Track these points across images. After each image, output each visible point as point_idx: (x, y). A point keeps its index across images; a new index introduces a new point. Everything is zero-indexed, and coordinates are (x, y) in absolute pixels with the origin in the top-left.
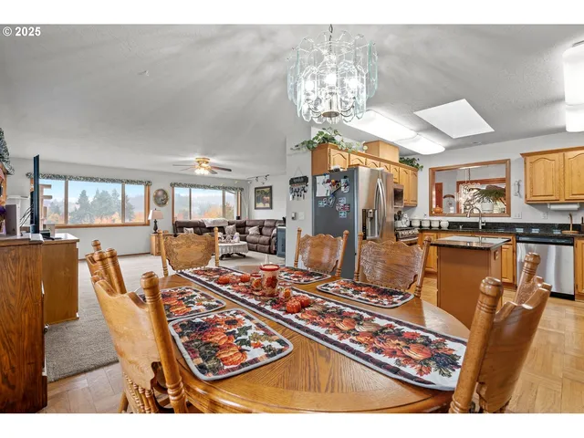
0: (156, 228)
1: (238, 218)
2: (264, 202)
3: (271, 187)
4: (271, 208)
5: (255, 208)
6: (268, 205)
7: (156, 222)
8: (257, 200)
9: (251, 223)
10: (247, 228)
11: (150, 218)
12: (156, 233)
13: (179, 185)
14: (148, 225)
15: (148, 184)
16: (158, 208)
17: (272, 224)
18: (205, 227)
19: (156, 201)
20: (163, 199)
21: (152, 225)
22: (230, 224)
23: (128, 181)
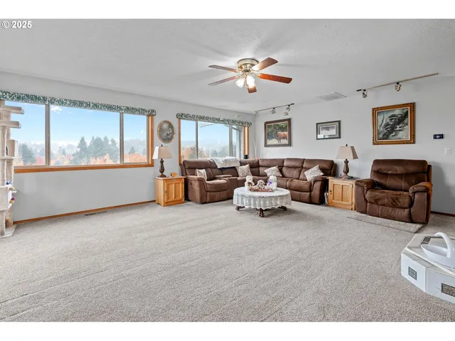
0: (162, 170)
1: (246, 157)
2: (279, 138)
3: (289, 120)
4: (290, 144)
5: (266, 145)
6: (286, 142)
7: (162, 162)
8: (268, 136)
9: (265, 163)
10: (261, 169)
11: (156, 156)
12: (163, 176)
13: (187, 117)
14: (152, 165)
15: (151, 114)
16: (164, 144)
17: (297, 164)
18: (216, 167)
19: (160, 136)
20: (168, 134)
21: (158, 165)
22: (242, 164)
23: (128, 108)
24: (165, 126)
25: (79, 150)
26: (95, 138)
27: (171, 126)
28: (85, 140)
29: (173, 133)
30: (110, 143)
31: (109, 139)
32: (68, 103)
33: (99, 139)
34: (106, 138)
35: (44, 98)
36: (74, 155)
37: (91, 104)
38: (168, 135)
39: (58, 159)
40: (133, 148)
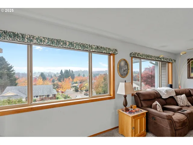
5: (189, 78)
14: (114, 98)
15: (114, 53)
19: (119, 72)
23: (98, 47)
24: (123, 63)
25: (60, 75)
26: (66, 70)
27: (126, 63)
28: (63, 71)
29: (128, 69)
30: (71, 72)
31: (71, 70)
32: (46, 41)
33: (67, 70)
34: (70, 70)
35: (22, 35)
36: (58, 77)
37: (68, 43)
38: (124, 71)
39: (53, 78)
40: (79, 74)
